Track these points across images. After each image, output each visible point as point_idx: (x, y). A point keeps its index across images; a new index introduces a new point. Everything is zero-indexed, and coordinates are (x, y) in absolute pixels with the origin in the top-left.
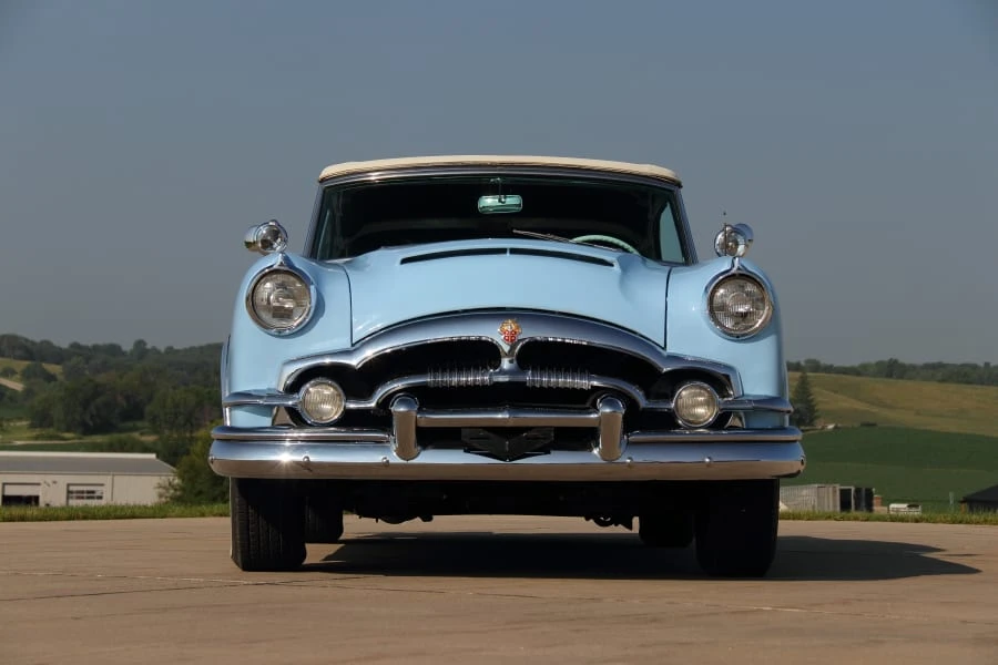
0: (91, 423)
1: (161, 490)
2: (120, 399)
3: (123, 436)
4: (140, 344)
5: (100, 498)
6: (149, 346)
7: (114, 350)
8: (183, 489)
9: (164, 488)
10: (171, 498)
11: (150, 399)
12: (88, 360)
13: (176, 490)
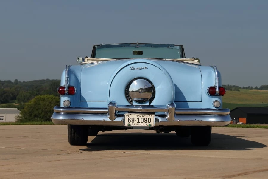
0: (3, 101)
1: (16, 118)
2: (10, 94)
3: (10, 104)
4: (16, 80)
5: (3, 120)
6: (18, 81)
7: (9, 82)
8: (22, 117)
9: (17, 117)
10: (19, 120)
11: (18, 94)
12: (3, 84)
13: (20, 118)
